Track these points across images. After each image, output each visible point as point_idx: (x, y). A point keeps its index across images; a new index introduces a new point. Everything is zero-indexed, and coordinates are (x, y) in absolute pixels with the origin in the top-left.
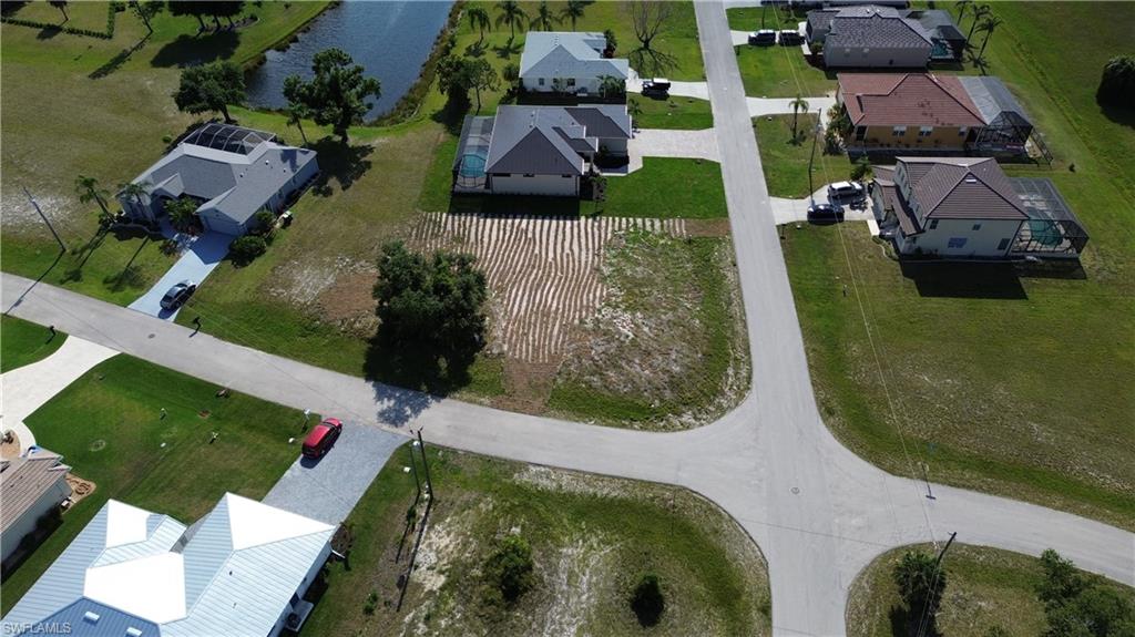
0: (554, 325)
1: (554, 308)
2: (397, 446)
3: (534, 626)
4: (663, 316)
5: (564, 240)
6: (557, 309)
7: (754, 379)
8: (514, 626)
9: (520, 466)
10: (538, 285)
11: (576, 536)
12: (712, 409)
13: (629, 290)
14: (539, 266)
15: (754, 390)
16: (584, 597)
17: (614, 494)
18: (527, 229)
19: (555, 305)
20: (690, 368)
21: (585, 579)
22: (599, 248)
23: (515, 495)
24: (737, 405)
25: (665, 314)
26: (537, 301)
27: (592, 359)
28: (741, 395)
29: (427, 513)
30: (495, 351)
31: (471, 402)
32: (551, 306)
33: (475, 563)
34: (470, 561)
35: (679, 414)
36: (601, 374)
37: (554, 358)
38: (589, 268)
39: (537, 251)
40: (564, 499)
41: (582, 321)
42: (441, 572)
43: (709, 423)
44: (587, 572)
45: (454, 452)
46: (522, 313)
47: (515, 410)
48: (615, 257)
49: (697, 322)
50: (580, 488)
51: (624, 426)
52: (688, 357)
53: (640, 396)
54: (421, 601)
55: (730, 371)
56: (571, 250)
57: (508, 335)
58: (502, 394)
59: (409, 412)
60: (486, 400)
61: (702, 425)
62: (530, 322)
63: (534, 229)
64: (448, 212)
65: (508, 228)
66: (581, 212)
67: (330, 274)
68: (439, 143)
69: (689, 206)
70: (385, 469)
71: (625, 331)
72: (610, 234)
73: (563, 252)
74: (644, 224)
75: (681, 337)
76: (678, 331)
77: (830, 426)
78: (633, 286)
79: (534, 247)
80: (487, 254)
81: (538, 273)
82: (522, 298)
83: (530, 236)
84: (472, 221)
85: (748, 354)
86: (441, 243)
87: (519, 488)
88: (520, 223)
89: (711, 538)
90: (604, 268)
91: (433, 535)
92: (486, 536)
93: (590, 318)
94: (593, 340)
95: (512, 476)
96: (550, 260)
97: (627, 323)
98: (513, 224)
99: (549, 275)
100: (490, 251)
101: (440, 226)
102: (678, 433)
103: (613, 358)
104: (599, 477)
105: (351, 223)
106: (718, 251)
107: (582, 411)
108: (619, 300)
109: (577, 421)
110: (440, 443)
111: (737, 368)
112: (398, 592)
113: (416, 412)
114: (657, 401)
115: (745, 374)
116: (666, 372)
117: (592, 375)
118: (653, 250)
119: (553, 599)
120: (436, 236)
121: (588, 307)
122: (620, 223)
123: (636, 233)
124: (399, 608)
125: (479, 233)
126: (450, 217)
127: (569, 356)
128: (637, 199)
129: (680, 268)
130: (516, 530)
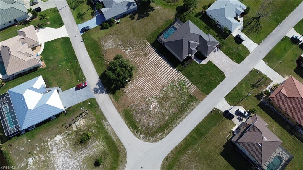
0: (141, 94)
1: (145, 89)
2: (92, 97)
3: (81, 150)
4: (162, 110)
5: (165, 73)
7: (162, 140)
8: (78, 147)
9: (106, 120)
10: (148, 81)
11: (101, 141)
12: (148, 138)
13: (164, 97)
14: (153, 76)
15: (159, 142)
16: (91, 152)
17: (114, 139)
18: (161, 63)
19: (146, 89)
20: (154, 126)
21: (95, 149)
22: (170, 81)
23: (100, 124)
24: (153, 142)
25: (164, 110)
26: (144, 85)
27: (139, 108)
28: (156, 141)
29: (84, 115)
30: (125, 91)
31: (111, 98)
32: (145, 88)
33: (82, 131)
34: (82, 130)
35: (141, 134)
36: (137, 113)
37: (133, 102)
38: (162, 85)
39: (157, 71)
40: (106, 132)
41: (146, 98)
42: (77, 128)
43: (144, 141)
44: (96, 148)
45: (99, 107)
46: (138, 85)
47: (116, 107)
48: (170, 86)
49: (168, 117)
50: (110, 133)
51: (129, 128)
52: (156, 124)
53: (139, 124)
54: (70, 130)
55: (160, 134)
56: (164, 77)
57: (131, 89)
58: (117, 102)
59: (99, 92)
60: (113, 100)
61: (142, 140)
62: (137, 89)
63: (162, 64)
64: (151, 44)
65: (158, 59)
66: (177, 67)
67: (114, 45)
68: (170, 19)
69: (203, 85)
70: (86, 101)
71: (152, 107)
72: (176, 79)
73: (162, 76)
74: (187, 82)
75: (160, 118)
76: (161, 116)
77: (163, 162)
78: (166, 97)
79: (157, 70)
80: (147, 64)
81: (151, 77)
82: (142, 82)
83: (160, 65)
84: (153, 51)
85: (168, 133)
86: (142, 53)
87: (102, 124)
88: (162, 60)
89: (120, 161)
90: (165, 87)
91: (82, 120)
92: (89, 128)
93: (149, 98)
94: (144, 104)
95: (103, 120)
96: (157, 76)
97: (154, 105)
98: (160, 59)
99: (153, 80)
100: (148, 63)
101: (146, 47)
102: (136, 138)
103: (143, 112)
104: (115, 134)
105: (130, 32)
106: (193, 103)
107: (126, 118)
108: (159, 98)
109: (123, 119)
110: (98, 103)
111: (162, 134)
112: (68, 126)
113: (100, 93)
114: (140, 128)
115: (162, 137)
116: (148, 123)
117: (135, 112)
118: (180, 91)
119: (87, 148)
120: (142, 50)
121: (152, 95)
122: (182, 77)
123: (182, 83)
124: (66, 129)
125: (151, 56)
126: (150, 46)
127: (136, 104)
128: (193, 73)
129: (180, 101)
130: (93, 131)
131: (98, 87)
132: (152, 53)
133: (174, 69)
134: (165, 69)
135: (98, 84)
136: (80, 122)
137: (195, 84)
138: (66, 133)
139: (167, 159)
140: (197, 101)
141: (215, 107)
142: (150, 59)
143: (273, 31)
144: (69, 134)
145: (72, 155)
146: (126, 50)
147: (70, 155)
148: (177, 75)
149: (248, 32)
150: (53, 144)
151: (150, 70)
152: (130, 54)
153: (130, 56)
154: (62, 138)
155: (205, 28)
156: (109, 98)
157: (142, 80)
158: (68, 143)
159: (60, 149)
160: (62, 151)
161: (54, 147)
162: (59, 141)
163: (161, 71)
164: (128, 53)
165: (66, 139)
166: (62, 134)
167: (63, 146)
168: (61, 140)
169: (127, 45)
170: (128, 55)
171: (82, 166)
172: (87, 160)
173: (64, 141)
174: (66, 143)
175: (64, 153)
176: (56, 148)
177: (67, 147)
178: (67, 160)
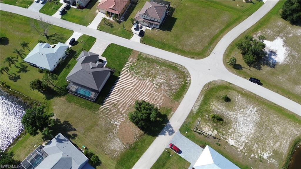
0: (155, 93)
1: (149, 92)
2: (180, 133)
3: (227, 118)
4: (160, 73)
5: (126, 83)
6: (150, 91)
7: (182, 65)
9: (192, 111)
10: (140, 93)
11: (210, 106)
12: (187, 74)
13: (149, 76)
14: (133, 90)
15: (185, 66)
16: (223, 108)
17: (202, 97)
19: (148, 91)
20: (176, 74)
21: (219, 107)
22: (133, 77)
23: (198, 114)
24: (187, 70)
25: (159, 72)
26: (146, 94)
27: (168, 89)
28: (186, 69)
29: (199, 130)
30: (159, 107)
31: (172, 116)
33: (213, 124)
35: (187, 80)
36: (173, 89)
37: (165, 96)
38: (138, 81)
40: (201, 105)
41: (156, 88)
43: (190, 76)
44: (218, 106)
45: (185, 122)
46: (148, 99)
47: (177, 108)
48: (137, 75)
49: (163, 68)
50: (200, 102)
51: (187, 90)
52: (173, 73)
53: (180, 85)
54: (219, 135)
55: (179, 68)
56: (131, 82)
58: (172, 109)
59: (171, 129)
60: (172, 113)
61: (191, 77)
62: (152, 98)
63: (119, 88)
64: (101, 105)
65: (116, 93)
66: (117, 76)
67: (115, 139)
68: (65, 100)
69: (125, 55)
70: (186, 137)
71: (162, 81)
72: (128, 73)
73: (131, 84)
74: (128, 65)
75: (167, 72)
76: (165, 72)
77: (197, 59)
78: (148, 75)
79: (126, 90)
80: (124, 101)
81: (136, 92)
82: (143, 97)
83: (121, 89)
84: (108, 101)
85: (175, 63)
86: (114, 110)
87: (197, 112)
88: (115, 90)
89: (215, 86)
90: (140, 78)
91: (205, 130)
92: (207, 121)
93: (155, 86)
94: (162, 87)
95: (194, 113)
96: (132, 88)
97: (159, 80)
98: (114, 92)
99: (138, 90)
100: (123, 99)
101: (107, 109)
102: (191, 82)
103: (169, 86)
104: (198, 98)
105: (94, 131)
106: (143, 56)
107: (181, 96)
108: (152, 79)
109: (183, 98)
110: (181, 125)
111: (178, 66)
112: (216, 139)
113: (171, 127)
114: (183, 82)
115: (180, 66)
116: (176, 78)
117: (172, 91)
118: (137, 67)
119: (223, 113)
120: (110, 111)
121: (151, 85)
122: (125, 70)
123: (130, 68)
124: (220, 140)
125: (114, 100)
126: (104, 105)
127: (165, 93)
128: (118, 63)
129: (146, 65)
130: (207, 116)
131: (167, 132)
132: (111, 101)
133: (120, 77)
134: (123, 84)
135: (164, 134)
136: (207, 131)
137: (127, 59)
138: (224, 138)
139: (193, 58)
140: (140, 54)
141: (139, 42)
142: (118, 99)
143: (58, 26)
144: (223, 135)
145: (236, 122)
146: (116, 125)
147: (237, 123)
148: (124, 74)
149: (65, 39)
150: (239, 143)
151: (128, 95)
152: (119, 119)
153: (122, 118)
154: (229, 139)
155: (68, 68)
156: (172, 117)
157: (141, 98)
158: (230, 131)
159: (239, 135)
160: (239, 133)
161: (242, 142)
162: (234, 140)
163: (126, 87)
164: (119, 122)
165: (228, 134)
166: (227, 142)
167: (235, 134)
168: (232, 139)
169: (110, 127)
170: (122, 120)
171: (238, 110)
172: (230, 108)
173: (231, 135)
174: (232, 133)
175: (239, 130)
176: (240, 139)
177: (233, 130)
178: (242, 124)
